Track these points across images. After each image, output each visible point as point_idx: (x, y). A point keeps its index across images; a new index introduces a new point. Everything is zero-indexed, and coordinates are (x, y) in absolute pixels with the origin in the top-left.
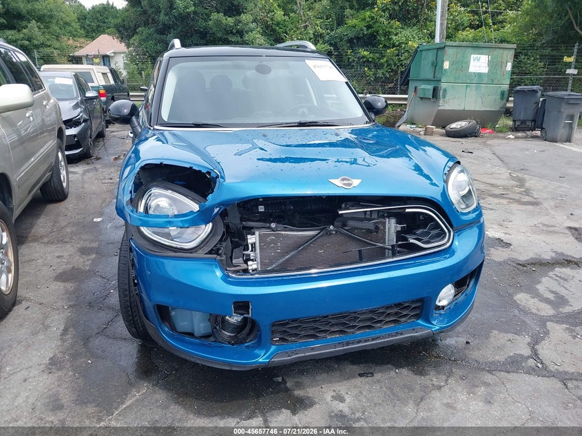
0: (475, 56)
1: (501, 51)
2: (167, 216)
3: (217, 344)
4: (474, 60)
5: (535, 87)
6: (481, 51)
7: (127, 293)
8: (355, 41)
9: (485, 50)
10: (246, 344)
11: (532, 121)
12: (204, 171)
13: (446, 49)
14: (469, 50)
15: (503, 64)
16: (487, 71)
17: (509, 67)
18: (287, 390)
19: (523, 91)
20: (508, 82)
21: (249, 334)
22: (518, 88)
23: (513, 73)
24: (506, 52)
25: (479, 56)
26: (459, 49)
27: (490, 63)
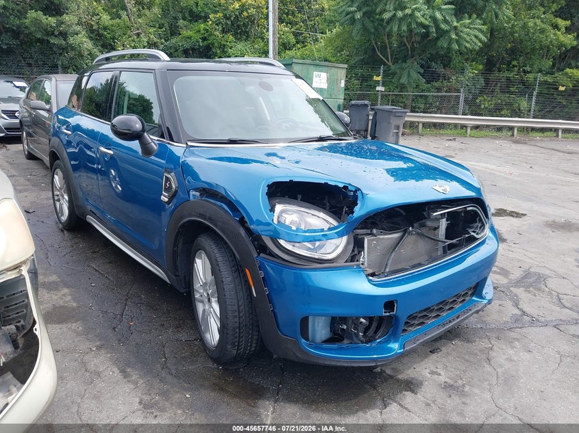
0: (317, 73)
1: (336, 69)
2: (322, 230)
3: (354, 346)
4: (316, 77)
5: (366, 102)
6: (321, 69)
7: (237, 314)
8: (191, 52)
9: (324, 68)
10: (378, 341)
11: (365, 131)
12: (341, 185)
13: (293, 65)
14: (312, 67)
15: (338, 81)
16: (326, 87)
17: (343, 84)
18: (391, 377)
19: (357, 105)
20: (342, 97)
21: (376, 332)
22: (353, 102)
23: (346, 89)
24: (340, 71)
25: (319, 73)
26: (305, 66)
27: (329, 80)
